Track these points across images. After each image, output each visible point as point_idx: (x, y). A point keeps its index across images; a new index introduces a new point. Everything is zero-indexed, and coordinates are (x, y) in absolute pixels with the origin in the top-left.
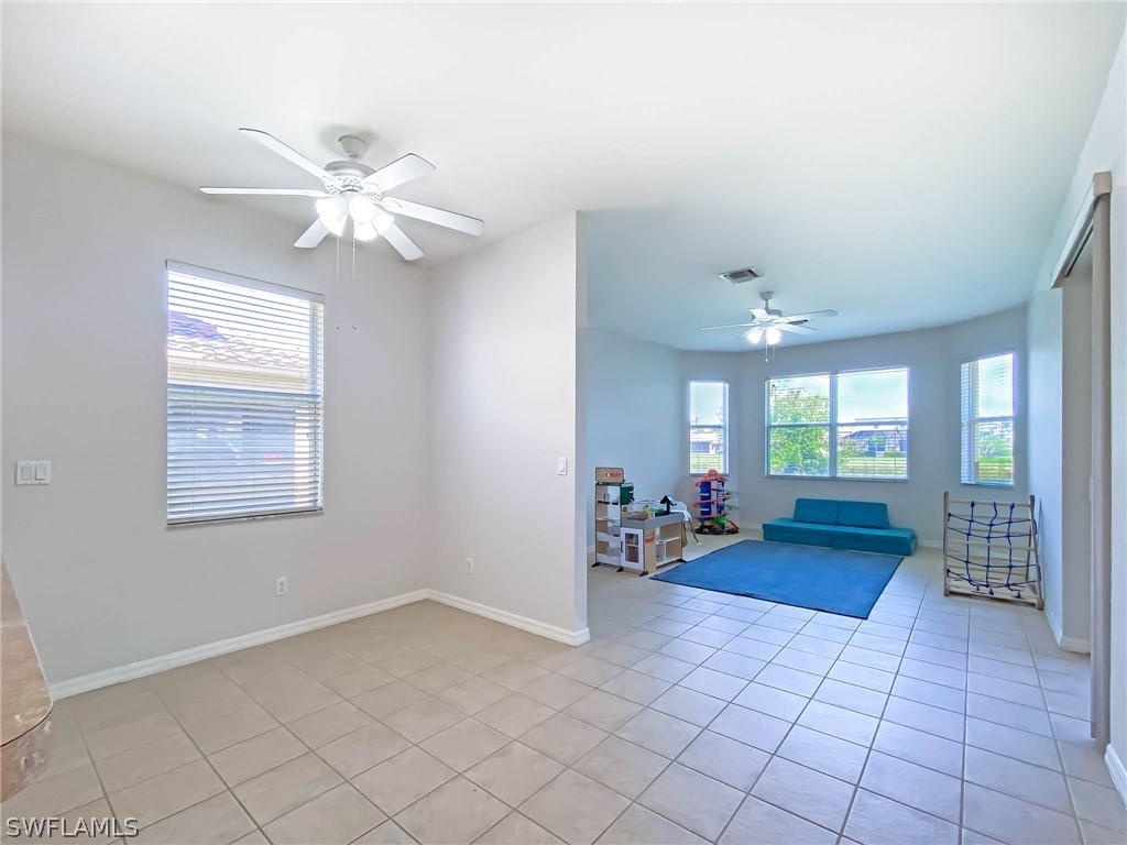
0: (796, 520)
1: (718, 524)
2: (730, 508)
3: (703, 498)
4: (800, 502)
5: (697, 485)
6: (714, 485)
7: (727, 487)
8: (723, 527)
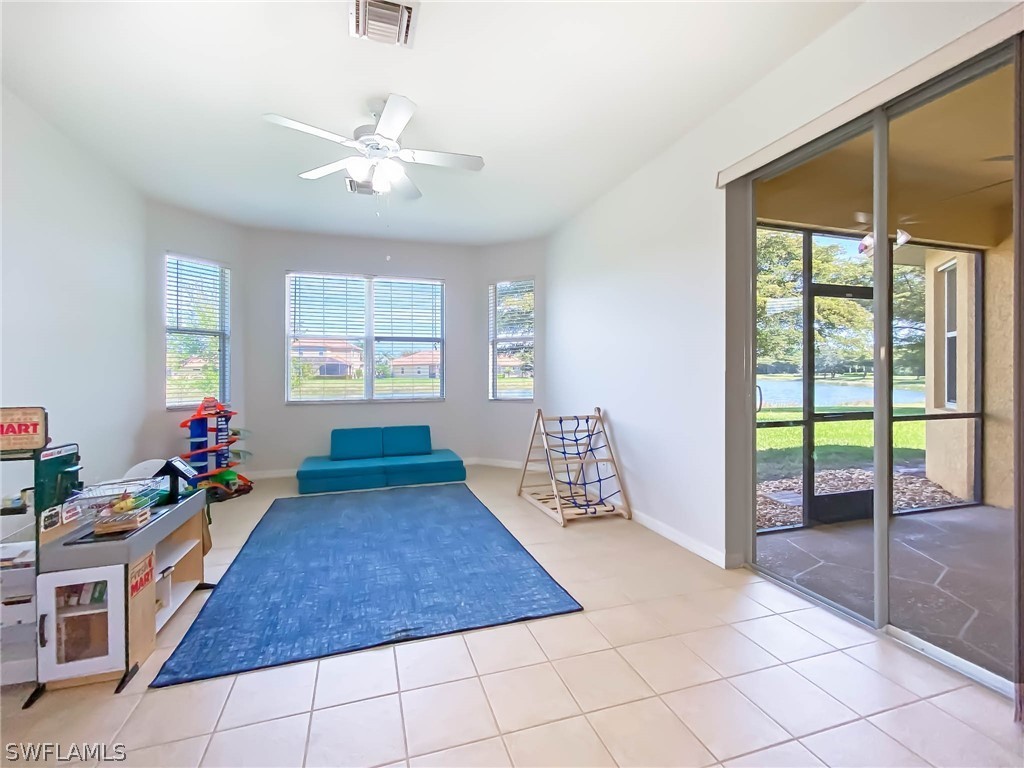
0: (334, 458)
1: (221, 483)
2: (237, 454)
3: (196, 446)
4: (337, 435)
5: (184, 425)
6: (212, 423)
7: (233, 424)
8: (227, 485)
